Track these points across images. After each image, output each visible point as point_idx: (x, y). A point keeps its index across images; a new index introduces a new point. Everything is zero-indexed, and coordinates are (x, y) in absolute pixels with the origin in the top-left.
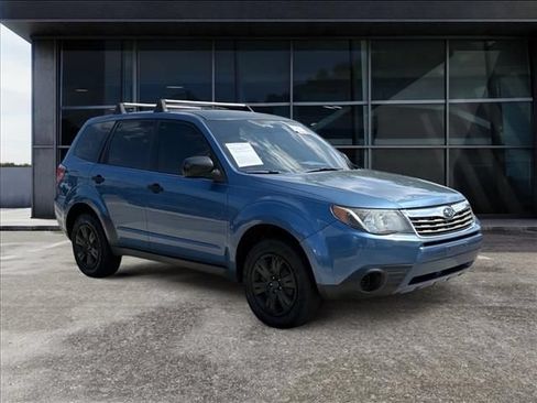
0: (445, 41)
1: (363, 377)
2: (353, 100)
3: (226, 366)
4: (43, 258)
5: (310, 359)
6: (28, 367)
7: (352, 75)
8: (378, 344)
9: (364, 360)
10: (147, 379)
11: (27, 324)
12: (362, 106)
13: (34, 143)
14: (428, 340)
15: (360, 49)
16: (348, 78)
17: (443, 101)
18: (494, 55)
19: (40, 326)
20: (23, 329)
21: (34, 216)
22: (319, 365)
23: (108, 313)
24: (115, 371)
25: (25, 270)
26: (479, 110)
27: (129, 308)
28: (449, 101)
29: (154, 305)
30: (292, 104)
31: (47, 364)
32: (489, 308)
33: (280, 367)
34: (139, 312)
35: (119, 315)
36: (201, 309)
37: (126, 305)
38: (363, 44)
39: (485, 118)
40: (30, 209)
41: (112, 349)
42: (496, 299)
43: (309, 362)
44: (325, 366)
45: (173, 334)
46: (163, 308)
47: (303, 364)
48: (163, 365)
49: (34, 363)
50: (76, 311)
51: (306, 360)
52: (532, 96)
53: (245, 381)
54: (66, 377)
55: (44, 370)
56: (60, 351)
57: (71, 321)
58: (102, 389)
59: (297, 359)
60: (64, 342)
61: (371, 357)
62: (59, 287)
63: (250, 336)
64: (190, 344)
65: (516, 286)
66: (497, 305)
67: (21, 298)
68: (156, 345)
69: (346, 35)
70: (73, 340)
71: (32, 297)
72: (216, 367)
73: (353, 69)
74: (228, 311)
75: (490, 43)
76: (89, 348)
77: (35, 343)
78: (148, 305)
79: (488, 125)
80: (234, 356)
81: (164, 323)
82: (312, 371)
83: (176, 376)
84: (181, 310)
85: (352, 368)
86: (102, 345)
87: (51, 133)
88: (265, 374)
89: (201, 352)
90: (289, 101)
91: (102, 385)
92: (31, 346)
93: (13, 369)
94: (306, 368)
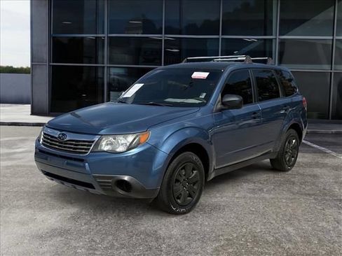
1: (252, 248)
2: (265, 35)
3: (170, 238)
5: (222, 235)
6: (50, 236)
7: (265, 16)
8: (264, 226)
9: (255, 237)
10: (123, 246)
11: (44, 205)
12: (271, 40)
13: (32, 61)
14: (296, 223)
16: (263, 18)
17: (331, 38)
19: (52, 207)
20: (42, 209)
21: (33, 113)
22: (227, 240)
24: (103, 240)
28: (336, 38)
30: (221, 37)
31: (60, 234)
33: (203, 240)
41: (99, 225)
43: (221, 238)
44: (230, 240)
47: (217, 239)
48: (132, 237)
49: (54, 233)
51: (219, 236)
53: (181, 249)
54: (73, 243)
55: (59, 239)
56: (68, 225)
58: (96, 252)
59: (214, 235)
60: (69, 219)
61: (259, 234)
63: (185, 218)
67: (36, 184)
68: (127, 223)
70: (75, 218)
72: (164, 239)
76: (85, 224)
77: (51, 219)
80: (175, 232)
82: (222, 243)
83: (140, 245)
85: (247, 241)
86: (93, 221)
87: (45, 53)
88: (194, 245)
89: (155, 228)
90: (219, 35)
91: (96, 250)
92: (49, 221)
93: (41, 238)
94: (219, 241)
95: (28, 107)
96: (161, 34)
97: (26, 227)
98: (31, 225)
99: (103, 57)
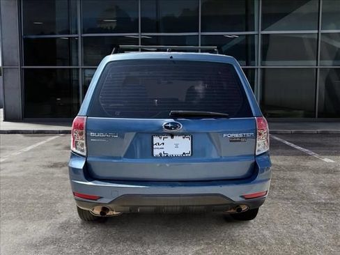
4: (25, 161)
5: (202, 240)
6: (44, 245)
11: (33, 215)
13: (3, 64)
19: (41, 217)
20: (32, 220)
22: (207, 244)
25: (16, 172)
30: (200, 33)
31: (53, 243)
43: (201, 242)
49: (46, 242)
50: (59, 206)
54: (66, 250)
55: (53, 246)
56: (59, 234)
57: (59, 213)
60: (59, 228)
61: (237, 238)
62: (43, 187)
67: (22, 196)
70: (63, 227)
71: (28, 195)
76: (74, 233)
77: (42, 229)
85: (225, 245)
87: (16, 56)
90: (198, 31)
92: (40, 231)
93: (35, 246)
94: (200, 245)
96: (138, 32)
97: (20, 237)
98: (24, 235)
99: (77, 57)
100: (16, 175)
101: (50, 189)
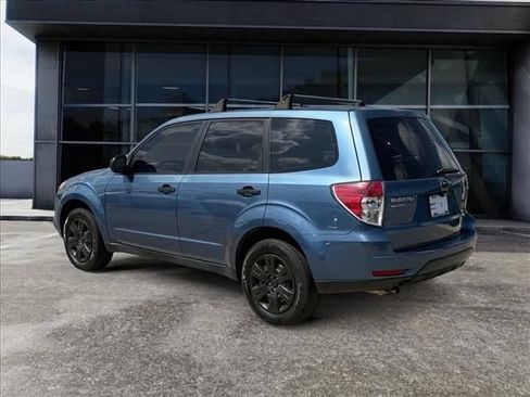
0: (428, 49)
1: (353, 382)
3: (211, 366)
4: (39, 248)
5: (298, 361)
6: (8, 363)
7: (339, 81)
8: (367, 346)
9: (354, 363)
10: (130, 380)
11: (13, 316)
13: (36, 138)
14: (417, 342)
15: (346, 56)
16: (335, 82)
17: (424, 107)
18: (474, 64)
19: (26, 319)
21: (35, 206)
22: (308, 368)
23: (95, 306)
24: (96, 369)
26: (458, 116)
27: (117, 301)
28: (430, 107)
29: (142, 298)
31: (27, 361)
32: (475, 309)
33: (267, 369)
34: (126, 305)
35: (108, 309)
36: (189, 304)
37: (115, 298)
38: (350, 51)
39: (464, 124)
40: (31, 201)
41: (96, 345)
42: (481, 300)
43: (297, 364)
44: (312, 369)
45: (159, 330)
46: (150, 302)
47: (290, 367)
48: (146, 364)
49: (14, 359)
50: (64, 303)
51: (293, 362)
52: (509, 104)
53: (230, 385)
54: (45, 375)
55: (24, 367)
57: (58, 313)
58: (80, 391)
59: (285, 361)
60: (48, 336)
61: (361, 359)
62: (50, 278)
63: (237, 334)
64: (175, 342)
65: (499, 286)
66: (483, 305)
67: (11, 288)
68: (141, 342)
69: (334, 42)
70: (58, 335)
71: (23, 287)
72: (201, 368)
73: (341, 75)
74: (216, 306)
75: (470, 52)
76: (72, 344)
77: (18, 337)
78: (136, 298)
79: (466, 130)
80: (219, 355)
81: (150, 318)
82: (300, 374)
83: (160, 377)
84: (168, 305)
85: (341, 370)
86: (86, 340)
87: (53, 128)
88: (252, 377)
89: (186, 351)
91: (80, 386)
92: (14, 340)
94: (294, 370)
95: (30, 202)
96: (204, 102)
99: (129, 133)
100: (18, 263)
101: (58, 280)
